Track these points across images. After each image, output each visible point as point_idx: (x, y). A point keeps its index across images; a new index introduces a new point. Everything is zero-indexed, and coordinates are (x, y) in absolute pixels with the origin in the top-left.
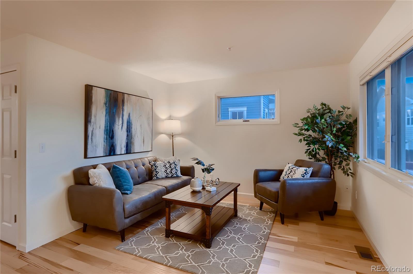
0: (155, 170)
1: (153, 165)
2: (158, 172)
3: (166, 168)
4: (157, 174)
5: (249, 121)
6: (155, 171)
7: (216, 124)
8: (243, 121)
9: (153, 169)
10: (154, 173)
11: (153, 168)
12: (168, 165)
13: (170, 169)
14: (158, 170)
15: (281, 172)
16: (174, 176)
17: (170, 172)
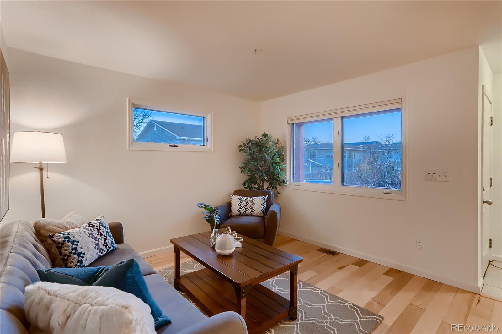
0: (74, 251)
1: (64, 241)
2: (84, 254)
3: (95, 238)
4: (83, 257)
5: (177, 146)
6: (75, 254)
7: (130, 149)
8: (170, 146)
9: (66, 250)
10: (75, 258)
11: (66, 248)
12: (95, 232)
13: (103, 239)
14: (81, 248)
15: (229, 205)
16: (110, 250)
17: (104, 245)
